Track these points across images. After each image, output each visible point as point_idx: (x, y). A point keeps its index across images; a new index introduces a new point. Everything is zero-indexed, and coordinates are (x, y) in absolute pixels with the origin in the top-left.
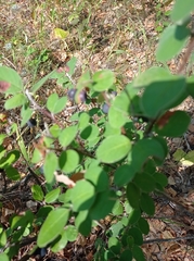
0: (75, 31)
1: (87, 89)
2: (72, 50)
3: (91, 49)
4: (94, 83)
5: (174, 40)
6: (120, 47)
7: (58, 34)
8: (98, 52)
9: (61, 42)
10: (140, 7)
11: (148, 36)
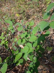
0: (21, 15)
1: (28, 26)
2: (21, 19)
3: (25, 20)
4: (30, 24)
5: (47, 15)
6: (33, 19)
7: (17, 15)
8: (27, 20)
9: (18, 17)
10: (38, 10)
11: (40, 17)
